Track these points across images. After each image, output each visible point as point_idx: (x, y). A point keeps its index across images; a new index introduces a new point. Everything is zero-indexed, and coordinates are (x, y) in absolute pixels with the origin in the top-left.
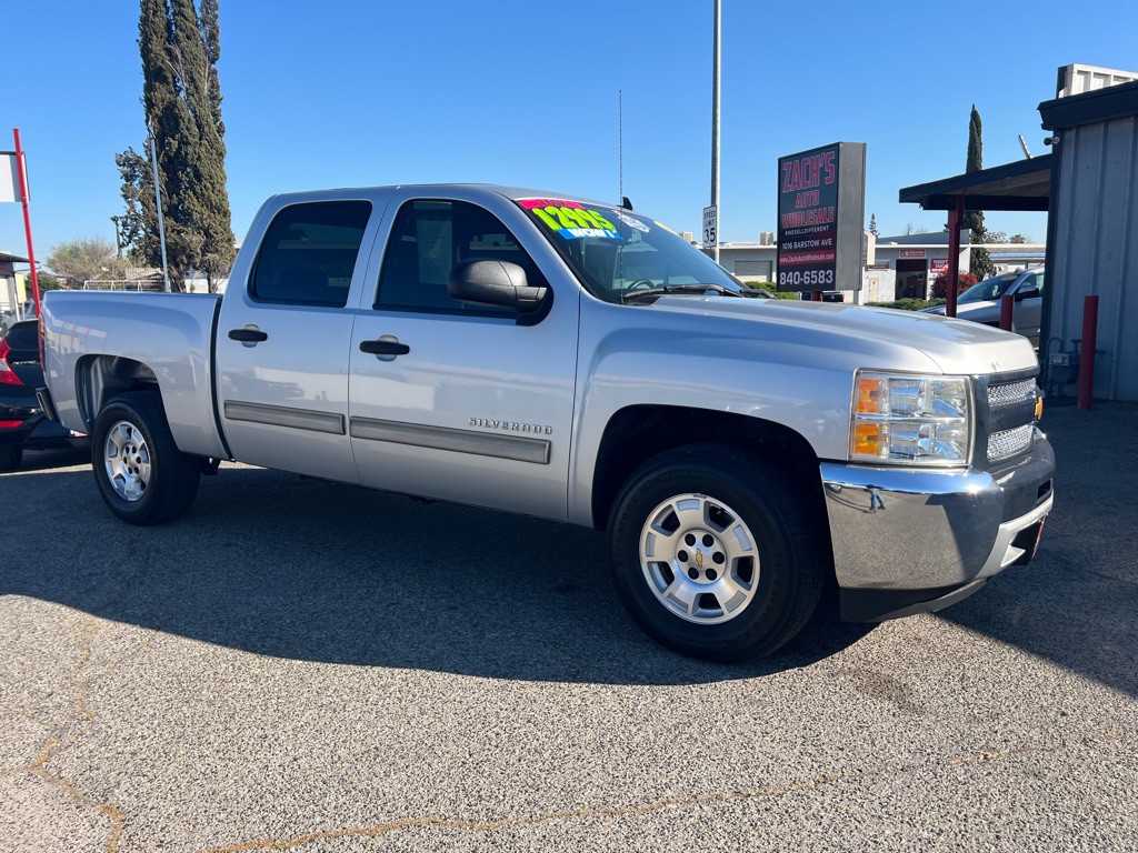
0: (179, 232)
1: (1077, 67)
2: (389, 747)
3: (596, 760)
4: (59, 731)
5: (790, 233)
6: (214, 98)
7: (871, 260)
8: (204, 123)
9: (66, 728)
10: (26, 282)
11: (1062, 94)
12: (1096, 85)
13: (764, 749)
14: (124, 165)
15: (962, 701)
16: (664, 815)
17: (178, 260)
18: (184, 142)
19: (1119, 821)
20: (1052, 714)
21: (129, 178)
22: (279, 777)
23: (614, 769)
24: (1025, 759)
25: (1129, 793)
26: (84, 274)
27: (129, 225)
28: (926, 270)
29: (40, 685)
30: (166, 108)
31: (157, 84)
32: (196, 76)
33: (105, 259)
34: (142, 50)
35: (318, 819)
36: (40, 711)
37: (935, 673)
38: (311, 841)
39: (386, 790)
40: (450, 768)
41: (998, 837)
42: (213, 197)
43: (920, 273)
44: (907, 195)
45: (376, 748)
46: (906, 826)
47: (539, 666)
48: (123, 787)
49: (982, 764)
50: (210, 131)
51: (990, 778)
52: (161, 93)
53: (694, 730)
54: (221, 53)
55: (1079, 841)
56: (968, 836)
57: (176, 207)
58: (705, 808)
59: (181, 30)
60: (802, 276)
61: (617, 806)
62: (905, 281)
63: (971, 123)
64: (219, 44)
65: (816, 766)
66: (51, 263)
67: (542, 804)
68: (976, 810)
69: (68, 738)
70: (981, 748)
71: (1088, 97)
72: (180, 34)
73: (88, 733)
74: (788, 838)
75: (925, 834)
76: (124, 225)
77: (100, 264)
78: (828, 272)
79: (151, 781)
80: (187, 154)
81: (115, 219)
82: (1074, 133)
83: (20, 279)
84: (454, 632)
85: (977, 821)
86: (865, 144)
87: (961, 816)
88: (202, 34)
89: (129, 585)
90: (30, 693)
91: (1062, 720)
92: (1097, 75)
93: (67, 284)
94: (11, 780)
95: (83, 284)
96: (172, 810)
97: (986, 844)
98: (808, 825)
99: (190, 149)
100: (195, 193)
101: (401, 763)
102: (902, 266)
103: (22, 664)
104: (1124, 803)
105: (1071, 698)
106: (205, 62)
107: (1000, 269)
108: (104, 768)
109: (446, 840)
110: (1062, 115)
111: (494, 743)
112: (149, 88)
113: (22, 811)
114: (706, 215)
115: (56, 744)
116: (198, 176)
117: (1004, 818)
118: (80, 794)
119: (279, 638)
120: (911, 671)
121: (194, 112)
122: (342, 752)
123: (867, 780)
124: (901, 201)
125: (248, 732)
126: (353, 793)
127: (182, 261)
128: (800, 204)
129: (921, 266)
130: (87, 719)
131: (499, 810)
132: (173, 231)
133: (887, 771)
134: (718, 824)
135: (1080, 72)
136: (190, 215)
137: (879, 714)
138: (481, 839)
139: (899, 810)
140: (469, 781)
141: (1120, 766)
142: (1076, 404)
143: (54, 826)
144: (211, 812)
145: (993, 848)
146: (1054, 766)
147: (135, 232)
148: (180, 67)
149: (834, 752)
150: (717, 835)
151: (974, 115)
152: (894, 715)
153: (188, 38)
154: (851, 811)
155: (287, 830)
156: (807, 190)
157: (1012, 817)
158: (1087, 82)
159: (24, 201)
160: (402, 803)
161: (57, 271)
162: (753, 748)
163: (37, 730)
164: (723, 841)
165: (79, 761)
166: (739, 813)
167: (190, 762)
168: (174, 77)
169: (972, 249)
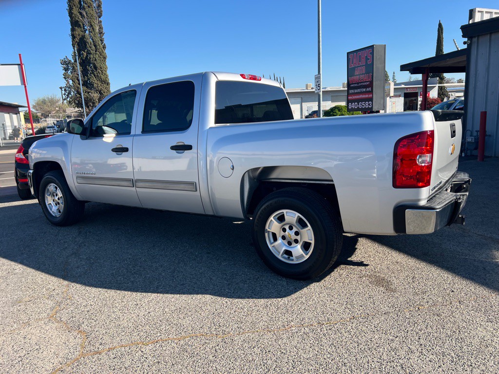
0: (88, 93)
1: (477, 9)
2: (185, 308)
3: (265, 311)
4: (59, 304)
5: (352, 85)
6: (101, 33)
7: (392, 94)
8: (97, 44)
9: (61, 303)
10: (24, 115)
11: (471, 22)
12: (487, 17)
13: (331, 306)
14: (64, 64)
15: (412, 287)
16: (290, 331)
17: (89, 105)
18: (89, 53)
19: (469, 332)
20: (448, 291)
21: (66, 70)
22: (144, 319)
23: (271, 315)
24: (434, 309)
25: (475, 322)
26: (49, 111)
27: (67, 90)
28: (418, 97)
29: (49, 286)
30: (81, 39)
31: (76, 28)
32: (93, 24)
33: (57, 104)
34: (69, 13)
35: (159, 334)
36: (51, 296)
37: (402, 276)
38: (157, 342)
39: (184, 324)
40: (208, 315)
41: (419, 339)
42: (102, 77)
43: (415, 98)
44: (404, 68)
45: (180, 308)
46: (383, 334)
47: (243, 275)
48: (85, 324)
49: (417, 311)
50: (100, 48)
51: (419, 316)
52: (78, 31)
53: (303, 300)
54: (103, 13)
55: (451, 340)
56: (408, 338)
57: (87, 82)
58: (306, 329)
59: (86, 4)
60: (358, 105)
61: (272, 328)
62: (408, 102)
63: (439, 29)
64: (102, 9)
65: (350, 313)
66: (34, 107)
67: (243, 328)
68: (412, 328)
69: (62, 306)
70: (417, 305)
71: (483, 23)
72: (85, 5)
73: (70, 304)
74: (337, 340)
75: (391, 338)
76: (65, 90)
77: (55, 106)
78: (370, 102)
79: (95, 321)
80: (90, 58)
81: (61, 88)
82: (476, 38)
83: (22, 114)
84: (210, 263)
85: (412, 332)
86: (385, 45)
87: (406, 331)
88: (95, 5)
89: (80, 246)
90: (47, 290)
91: (452, 294)
92: (487, 12)
93: (42, 116)
94: (43, 322)
95: (48, 116)
96: (104, 332)
97: (414, 341)
98: (346, 335)
99: (92, 56)
100: (94, 75)
101: (190, 314)
102: (407, 96)
103: (42, 278)
104: (472, 326)
105: (457, 285)
106: (96, 18)
107: (452, 95)
108: (78, 317)
109: (207, 341)
110: (471, 31)
111: (225, 305)
112: (73, 30)
113: (48, 333)
114: (316, 78)
115: (58, 308)
116: (95, 68)
117: (423, 331)
118: (69, 327)
119: (140, 266)
120: (393, 275)
121: (93, 39)
122: (167, 310)
123: (370, 318)
124: (401, 71)
125: (131, 303)
126: (172, 325)
127: (90, 105)
128: (357, 73)
129: (415, 95)
130: (69, 299)
131: (227, 330)
132: (86, 92)
133: (378, 314)
134: (311, 335)
135: (479, 12)
136: (93, 85)
137: (378, 293)
138: (220, 341)
139: (382, 329)
140: (216, 320)
141: (472, 311)
142: (477, 159)
143: (61, 339)
144: (119, 332)
145: (417, 343)
146: (445, 311)
147: (69, 93)
148: (86, 20)
149: (358, 307)
150: (310, 339)
151: (440, 25)
152: (384, 293)
153: (89, 7)
154: (363, 329)
155: (147, 338)
156: (360, 66)
157: (426, 331)
158: (482, 16)
159: (25, 85)
160: (190, 328)
161: (37, 110)
162: (326, 306)
163: (51, 303)
164: (312, 341)
165: (68, 314)
166: (319, 331)
167: (109, 314)
168: (83, 25)
169: (439, 86)
